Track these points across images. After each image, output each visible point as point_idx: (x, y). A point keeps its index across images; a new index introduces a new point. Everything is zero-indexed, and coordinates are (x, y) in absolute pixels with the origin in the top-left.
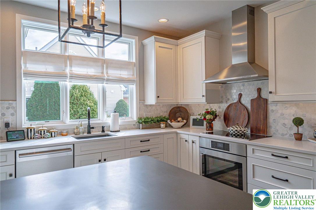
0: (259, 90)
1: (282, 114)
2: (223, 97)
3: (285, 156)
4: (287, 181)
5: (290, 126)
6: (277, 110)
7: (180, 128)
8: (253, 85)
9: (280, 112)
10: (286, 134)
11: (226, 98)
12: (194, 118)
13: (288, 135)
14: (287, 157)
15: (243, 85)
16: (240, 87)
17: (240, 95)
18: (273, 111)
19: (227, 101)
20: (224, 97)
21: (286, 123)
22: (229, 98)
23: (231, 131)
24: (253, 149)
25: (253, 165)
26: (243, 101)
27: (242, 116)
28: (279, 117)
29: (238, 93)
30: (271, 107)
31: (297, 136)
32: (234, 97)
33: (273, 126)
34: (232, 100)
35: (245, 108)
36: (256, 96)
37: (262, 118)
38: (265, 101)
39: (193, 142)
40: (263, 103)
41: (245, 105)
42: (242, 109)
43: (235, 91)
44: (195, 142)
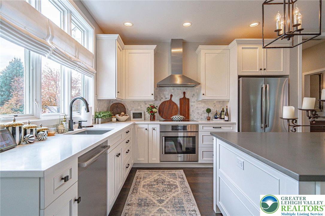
0: (184, 93)
1: (197, 107)
2: (157, 96)
3: (220, 127)
7: (125, 121)
8: (180, 89)
9: (196, 106)
10: (199, 118)
11: (160, 97)
12: (134, 112)
13: (200, 119)
14: (221, 128)
15: (174, 89)
16: (171, 90)
17: (171, 96)
18: (192, 106)
20: (159, 96)
21: (199, 112)
22: (163, 97)
23: (175, 119)
24: (203, 126)
25: (202, 136)
26: (173, 99)
27: (173, 109)
28: (195, 109)
29: (170, 94)
30: (191, 104)
31: (208, 118)
32: (167, 97)
33: (192, 115)
34: (165, 99)
35: (175, 104)
36: (182, 97)
37: (187, 110)
38: (188, 99)
39: (154, 129)
40: (187, 101)
41: (175, 102)
42: (173, 105)
43: (167, 93)
44: (155, 129)
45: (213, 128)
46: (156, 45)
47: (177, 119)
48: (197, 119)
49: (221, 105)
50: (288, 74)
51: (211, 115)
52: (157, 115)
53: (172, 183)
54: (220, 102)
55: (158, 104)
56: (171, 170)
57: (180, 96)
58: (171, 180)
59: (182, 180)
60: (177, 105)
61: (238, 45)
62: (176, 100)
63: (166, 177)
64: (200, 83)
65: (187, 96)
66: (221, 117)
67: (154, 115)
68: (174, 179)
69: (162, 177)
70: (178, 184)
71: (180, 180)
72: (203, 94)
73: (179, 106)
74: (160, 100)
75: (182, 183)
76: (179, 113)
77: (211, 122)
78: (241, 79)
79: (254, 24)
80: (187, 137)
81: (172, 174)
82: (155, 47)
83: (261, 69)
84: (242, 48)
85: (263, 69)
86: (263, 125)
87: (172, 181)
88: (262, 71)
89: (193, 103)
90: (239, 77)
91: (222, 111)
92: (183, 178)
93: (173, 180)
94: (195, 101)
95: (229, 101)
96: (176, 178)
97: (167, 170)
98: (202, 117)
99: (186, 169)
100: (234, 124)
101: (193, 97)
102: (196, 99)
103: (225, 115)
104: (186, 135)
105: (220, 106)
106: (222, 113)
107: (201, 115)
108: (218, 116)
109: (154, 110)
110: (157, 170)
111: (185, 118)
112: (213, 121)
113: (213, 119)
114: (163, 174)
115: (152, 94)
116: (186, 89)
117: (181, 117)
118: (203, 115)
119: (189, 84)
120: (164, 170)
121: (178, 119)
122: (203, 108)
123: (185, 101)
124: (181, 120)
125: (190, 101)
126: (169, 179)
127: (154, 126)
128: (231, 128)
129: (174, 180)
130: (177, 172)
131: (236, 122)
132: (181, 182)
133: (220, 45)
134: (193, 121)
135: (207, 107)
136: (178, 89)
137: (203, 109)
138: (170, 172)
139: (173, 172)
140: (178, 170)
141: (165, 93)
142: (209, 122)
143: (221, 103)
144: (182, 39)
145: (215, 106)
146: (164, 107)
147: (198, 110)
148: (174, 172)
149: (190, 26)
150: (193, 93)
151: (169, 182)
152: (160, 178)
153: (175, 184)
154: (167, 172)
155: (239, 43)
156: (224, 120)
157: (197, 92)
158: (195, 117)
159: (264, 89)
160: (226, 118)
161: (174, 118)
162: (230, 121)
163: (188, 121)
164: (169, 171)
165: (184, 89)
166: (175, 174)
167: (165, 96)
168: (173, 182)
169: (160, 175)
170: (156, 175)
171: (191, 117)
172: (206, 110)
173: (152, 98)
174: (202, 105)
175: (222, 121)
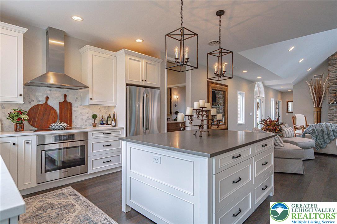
0: (65, 96)
1: (81, 113)
4: (110, 145)
5: (85, 120)
6: (78, 111)
8: (60, 91)
9: (80, 111)
10: (83, 125)
14: (110, 133)
16: (47, 91)
17: (47, 98)
18: (75, 111)
19: (30, 102)
20: (29, 98)
21: (83, 118)
22: (33, 99)
24: (93, 133)
25: (92, 143)
26: (50, 103)
27: (51, 115)
28: (79, 115)
29: (45, 96)
30: (73, 109)
31: (94, 125)
32: (40, 99)
33: (75, 121)
34: (37, 102)
35: (53, 109)
36: (63, 100)
37: (69, 116)
38: (71, 104)
39: (28, 143)
40: (69, 105)
41: (52, 106)
42: (51, 110)
43: (41, 94)
44: (30, 142)
45: (103, 134)
46: (28, 29)
47: (56, 127)
48: (80, 126)
49: (107, 111)
50: (160, 87)
51: (97, 121)
52: (26, 123)
53: (64, 203)
54: (105, 107)
55: (26, 108)
56: (55, 191)
57: (59, 99)
58: (62, 200)
59: (76, 197)
60: (55, 110)
61: (125, 55)
62: (54, 104)
63: (53, 200)
64: (88, 86)
65: (69, 100)
66: (108, 123)
67: (21, 123)
68: (64, 198)
69: (46, 202)
70: (73, 202)
71: (73, 197)
72: (91, 99)
73: (58, 111)
74: (30, 103)
75: (77, 199)
76: (58, 119)
77: (97, 128)
78: (128, 87)
79: (139, 41)
80: (64, 148)
81: (59, 194)
82: (26, 31)
83: (143, 80)
84: (129, 58)
85: (144, 80)
86: (145, 129)
87: (63, 202)
88: (144, 81)
89: (76, 108)
90: (127, 85)
91: (108, 117)
92: (75, 195)
93: (64, 200)
94: (78, 105)
95: (115, 107)
96: (67, 197)
97: (49, 193)
98: (87, 123)
99: (73, 184)
100: (122, 129)
101: (76, 101)
102: (80, 103)
103: (113, 121)
104: (62, 147)
105: (105, 111)
106: (109, 118)
107: (86, 121)
108: (104, 122)
109: (24, 117)
110: (33, 197)
111: (69, 125)
112: (99, 127)
113: (99, 125)
114: (46, 198)
115: (21, 95)
116: (67, 91)
117: (64, 124)
118: (88, 121)
119: (66, 85)
120: (44, 194)
121: (61, 127)
122: (87, 113)
123: (66, 106)
124: (64, 128)
125: (73, 105)
126: (57, 201)
127: (27, 139)
128: (119, 133)
129: (66, 199)
130: (64, 190)
131: (124, 126)
132: (75, 199)
133: (104, 49)
134: (76, 128)
135: (93, 113)
136: (56, 91)
137: (87, 115)
138: (55, 194)
139: (59, 191)
140: (65, 188)
141: (37, 94)
142: (95, 129)
143: (107, 108)
144: (64, 31)
145: (100, 111)
146: (36, 113)
147: (82, 115)
148: (62, 192)
149: (81, 21)
150: (76, 97)
151: (61, 204)
152: (44, 204)
153: (69, 203)
154: (51, 195)
155: (127, 53)
156: (110, 125)
157: (80, 96)
158: (79, 124)
159: (145, 97)
160: (114, 124)
161: (54, 126)
162: (117, 126)
163: (71, 129)
164: (52, 192)
165: (65, 91)
166: (62, 193)
167: (37, 98)
168: (66, 202)
169: (42, 201)
170: (36, 202)
171: (74, 124)
172: (92, 116)
173: (21, 100)
174: (87, 110)
175: (109, 127)
